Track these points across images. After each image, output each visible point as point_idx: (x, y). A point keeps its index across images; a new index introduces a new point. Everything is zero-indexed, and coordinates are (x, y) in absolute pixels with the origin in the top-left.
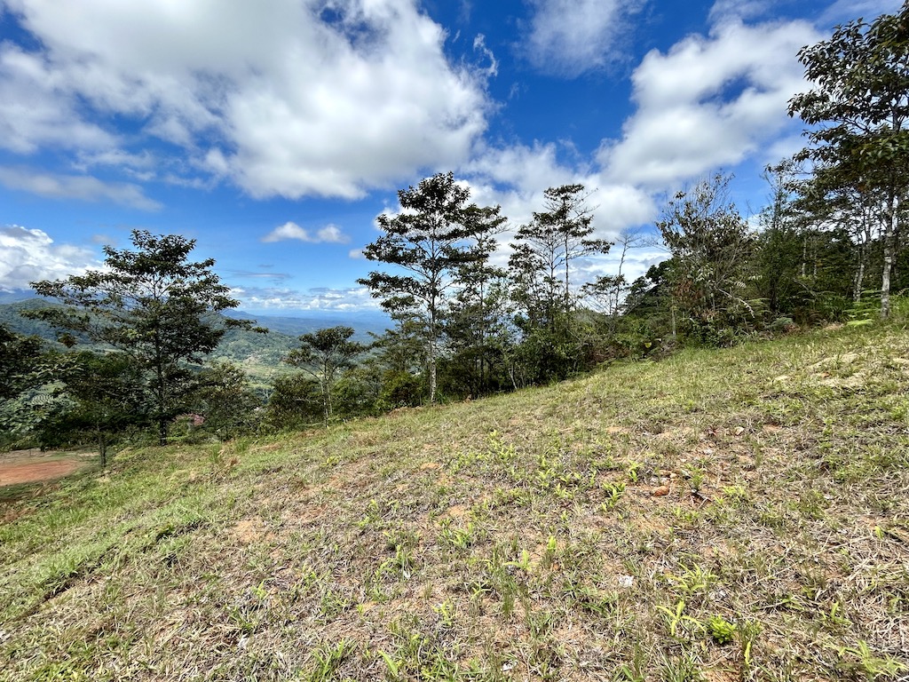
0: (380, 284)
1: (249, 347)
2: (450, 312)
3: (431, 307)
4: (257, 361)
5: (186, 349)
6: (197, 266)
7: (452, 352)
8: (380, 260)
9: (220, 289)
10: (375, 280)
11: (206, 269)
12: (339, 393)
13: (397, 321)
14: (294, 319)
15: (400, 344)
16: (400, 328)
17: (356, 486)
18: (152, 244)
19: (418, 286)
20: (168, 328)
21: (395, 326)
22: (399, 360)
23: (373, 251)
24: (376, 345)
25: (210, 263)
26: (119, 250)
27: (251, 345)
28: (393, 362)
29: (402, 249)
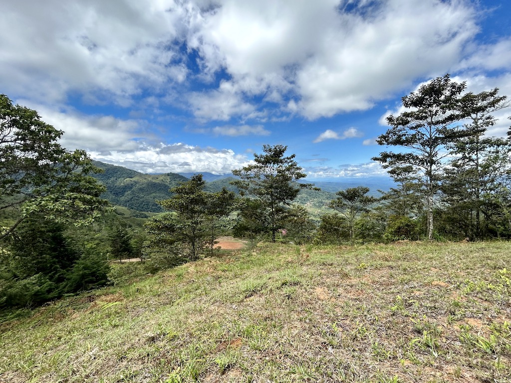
0: (388, 159)
1: (307, 197)
2: (445, 175)
3: (429, 173)
4: (311, 205)
5: (283, 198)
6: (288, 158)
7: (447, 205)
8: (388, 144)
9: (298, 169)
10: (384, 157)
11: (292, 159)
12: (359, 226)
13: (399, 183)
14: (330, 183)
15: (401, 198)
16: (401, 188)
17: (381, 284)
18: (270, 150)
19: (418, 158)
20: (276, 188)
21: (397, 186)
22: (401, 209)
23: (384, 139)
24: (384, 198)
25: (293, 156)
26: (259, 155)
27: (308, 197)
28: (396, 209)
29: (405, 135)
